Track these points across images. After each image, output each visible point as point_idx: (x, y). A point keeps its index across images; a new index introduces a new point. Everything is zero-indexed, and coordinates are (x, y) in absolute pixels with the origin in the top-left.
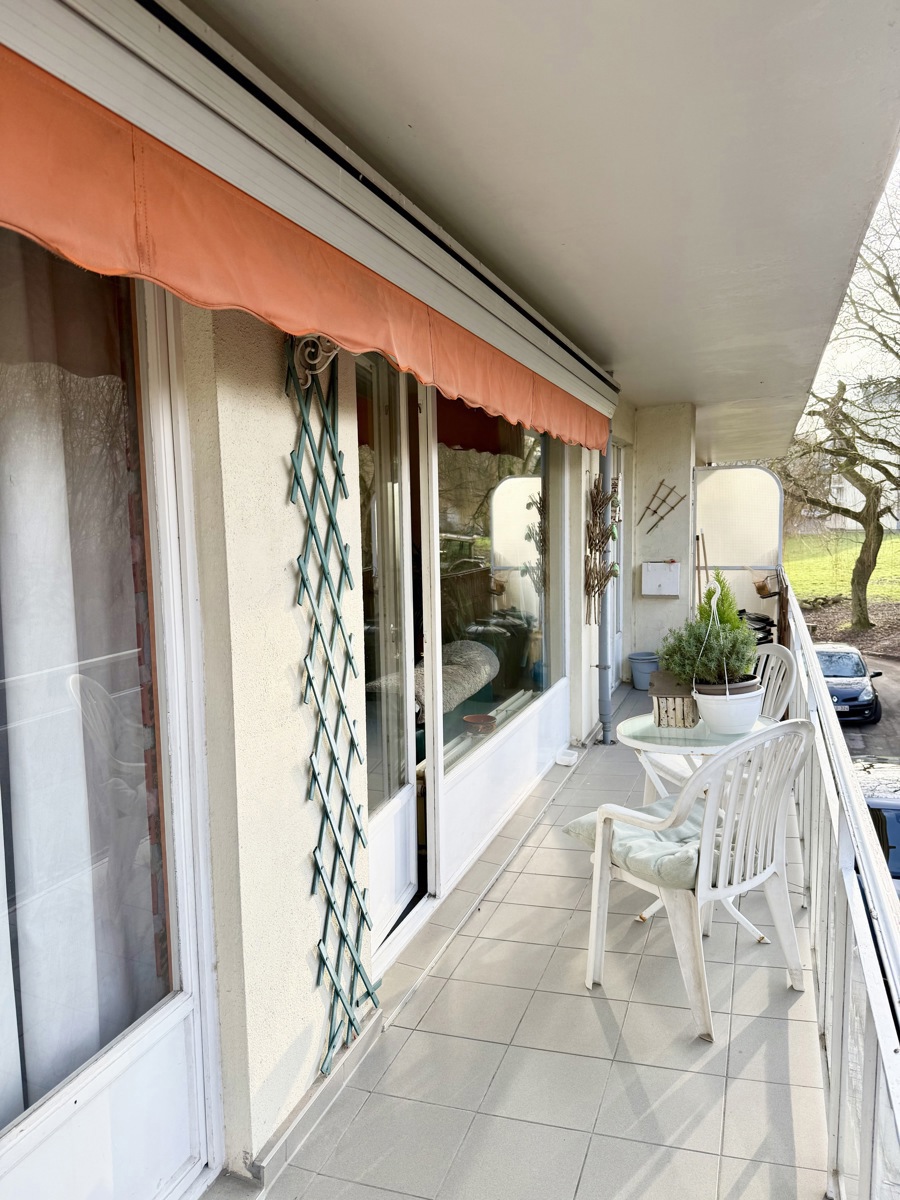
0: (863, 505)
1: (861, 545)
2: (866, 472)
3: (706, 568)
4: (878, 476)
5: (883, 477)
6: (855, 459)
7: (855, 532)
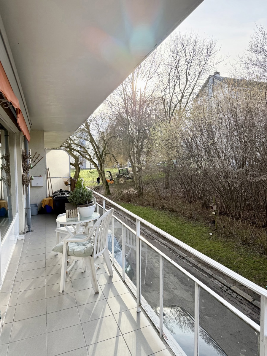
0: (75, 162)
1: (75, 173)
2: (75, 153)
3: (50, 178)
4: (78, 154)
5: (79, 154)
6: (72, 149)
7: (73, 169)
